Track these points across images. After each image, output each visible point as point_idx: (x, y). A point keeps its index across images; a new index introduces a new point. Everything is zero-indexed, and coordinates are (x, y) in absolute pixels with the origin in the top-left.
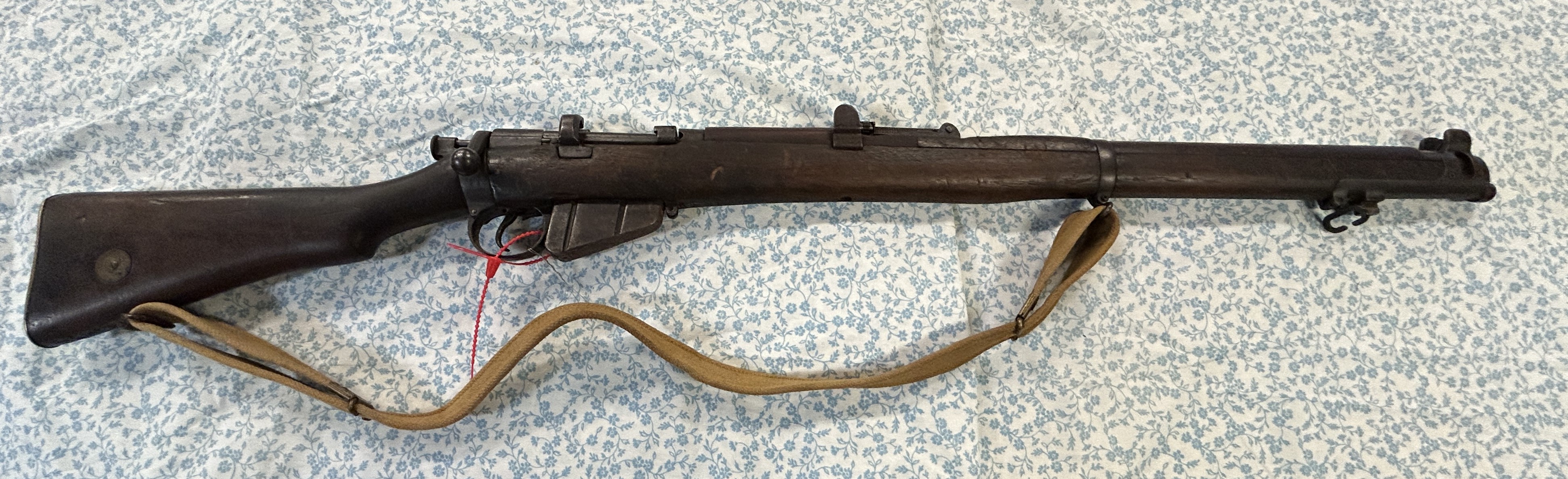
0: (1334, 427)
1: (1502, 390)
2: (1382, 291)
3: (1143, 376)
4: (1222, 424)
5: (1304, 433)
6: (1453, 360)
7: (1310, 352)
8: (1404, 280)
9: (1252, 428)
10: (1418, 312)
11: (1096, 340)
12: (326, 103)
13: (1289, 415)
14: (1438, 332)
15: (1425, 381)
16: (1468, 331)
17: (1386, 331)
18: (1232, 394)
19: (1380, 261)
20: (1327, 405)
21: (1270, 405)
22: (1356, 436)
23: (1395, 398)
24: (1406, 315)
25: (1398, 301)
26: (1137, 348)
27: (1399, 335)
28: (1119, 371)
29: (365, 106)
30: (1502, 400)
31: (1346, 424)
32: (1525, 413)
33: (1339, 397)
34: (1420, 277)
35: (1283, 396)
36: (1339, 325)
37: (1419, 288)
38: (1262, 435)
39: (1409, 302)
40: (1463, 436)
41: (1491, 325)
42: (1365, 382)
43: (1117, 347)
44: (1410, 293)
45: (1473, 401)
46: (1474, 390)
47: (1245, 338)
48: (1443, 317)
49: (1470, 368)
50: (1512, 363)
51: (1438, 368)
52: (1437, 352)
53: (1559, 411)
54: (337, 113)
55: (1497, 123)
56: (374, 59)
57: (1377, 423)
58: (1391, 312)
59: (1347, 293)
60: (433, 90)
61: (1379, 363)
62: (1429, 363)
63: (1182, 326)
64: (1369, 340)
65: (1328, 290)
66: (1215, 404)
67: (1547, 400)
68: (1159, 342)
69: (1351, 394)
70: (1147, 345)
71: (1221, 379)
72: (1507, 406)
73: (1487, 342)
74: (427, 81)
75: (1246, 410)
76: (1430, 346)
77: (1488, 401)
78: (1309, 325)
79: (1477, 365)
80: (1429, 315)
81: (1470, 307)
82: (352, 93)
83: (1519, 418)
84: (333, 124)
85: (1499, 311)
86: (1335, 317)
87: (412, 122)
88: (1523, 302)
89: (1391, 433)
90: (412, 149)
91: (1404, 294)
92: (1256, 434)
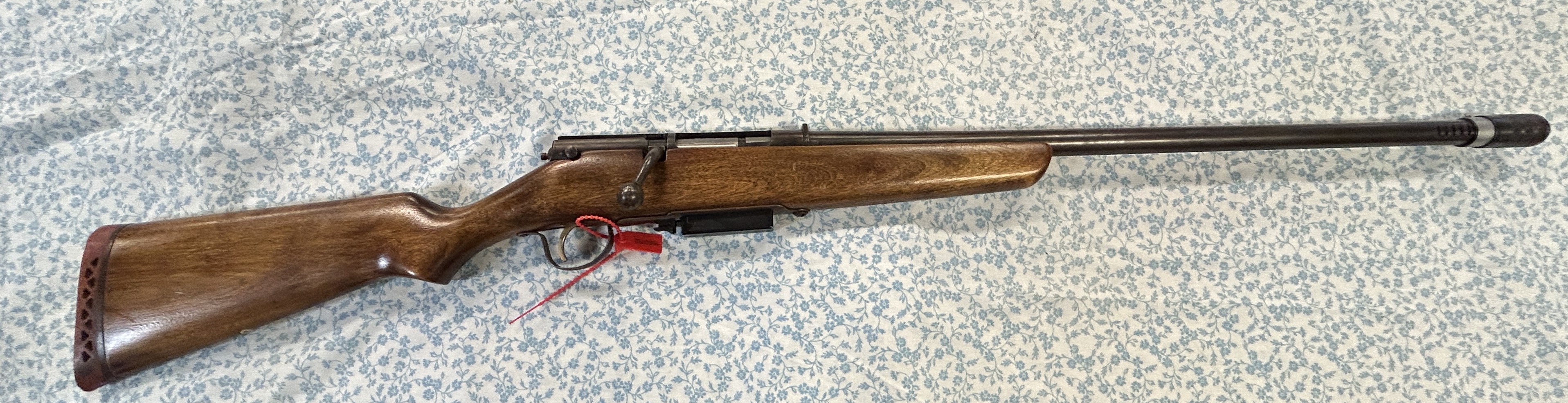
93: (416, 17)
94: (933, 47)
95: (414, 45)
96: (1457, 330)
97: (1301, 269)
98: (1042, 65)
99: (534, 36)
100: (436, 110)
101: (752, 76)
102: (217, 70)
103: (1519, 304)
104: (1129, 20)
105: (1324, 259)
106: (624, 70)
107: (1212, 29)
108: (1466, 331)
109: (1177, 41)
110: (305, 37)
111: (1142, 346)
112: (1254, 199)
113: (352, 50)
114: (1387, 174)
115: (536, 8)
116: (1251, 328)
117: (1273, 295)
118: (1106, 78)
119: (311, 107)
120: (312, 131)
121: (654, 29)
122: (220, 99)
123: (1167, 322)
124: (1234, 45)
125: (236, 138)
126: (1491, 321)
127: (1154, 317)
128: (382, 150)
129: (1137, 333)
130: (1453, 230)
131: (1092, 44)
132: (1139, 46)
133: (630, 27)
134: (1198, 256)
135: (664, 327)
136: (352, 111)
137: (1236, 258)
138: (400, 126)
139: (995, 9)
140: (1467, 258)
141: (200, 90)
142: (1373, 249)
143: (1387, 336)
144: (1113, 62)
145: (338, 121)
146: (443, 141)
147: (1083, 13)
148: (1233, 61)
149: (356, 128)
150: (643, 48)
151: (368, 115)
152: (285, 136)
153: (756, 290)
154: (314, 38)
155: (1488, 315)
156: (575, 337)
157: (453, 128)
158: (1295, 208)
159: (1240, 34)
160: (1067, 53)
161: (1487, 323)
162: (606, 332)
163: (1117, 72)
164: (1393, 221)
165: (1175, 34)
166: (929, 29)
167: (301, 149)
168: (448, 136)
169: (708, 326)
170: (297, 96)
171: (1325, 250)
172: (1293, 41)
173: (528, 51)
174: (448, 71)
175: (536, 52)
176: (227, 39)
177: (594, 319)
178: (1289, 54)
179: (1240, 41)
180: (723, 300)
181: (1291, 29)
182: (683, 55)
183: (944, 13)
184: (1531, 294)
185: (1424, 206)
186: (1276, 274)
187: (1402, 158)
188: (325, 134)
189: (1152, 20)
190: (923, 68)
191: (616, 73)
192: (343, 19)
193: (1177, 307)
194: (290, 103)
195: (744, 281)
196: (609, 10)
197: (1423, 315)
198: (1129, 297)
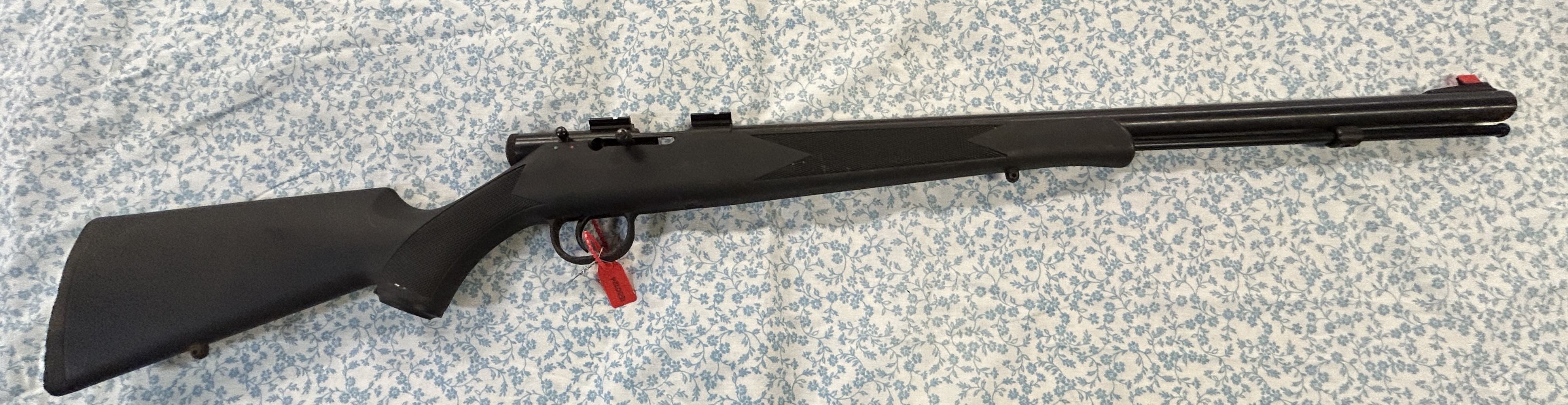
0: (1169, 379)
1: (1352, 335)
2: (1226, 235)
3: (969, 332)
4: (1051, 379)
5: (1135, 386)
6: (1299, 306)
7: (1147, 301)
8: (1249, 222)
9: (1083, 382)
10: (1264, 256)
11: (920, 295)
12: (137, 77)
13: (1121, 368)
14: (1284, 276)
15: (1268, 328)
16: (1317, 274)
17: (1229, 277)
18: (1063, 347)
19: (1225, 204)
20: (1162, 356)
21: (1102, 358)
22: (1193, 387)
23: (1235, 347)
24: (1250, 259)
25: (1242, 244)
26: (964, 302)
27: (1242, 280)
28: (945, 327)
29: (177, 80)
30: (1351, 345)
31: (1182, 375)
32: (1375, 359)
33: (1175, 348)
34: (1267, 219)
35: (1116, 348)
36: (1180, 273)
37: (1264, 231)
38: (1094, 390)
39: (1255, 245)
40: (1307, 385)
41: (1341, 268)
42: (1205, 331)
43: (943, 302)
44: (1256, 236)
45: (1319, 348)
46: (1321, 336)
47: (1080, 288)
48: (1290, 260)
49: (1319, 314)
50: (1364, 306)
51: (1283, 314)
52: (1282, 298)
53: (1414, 357)
54: (149, 87)
55: (1360, 52)
56: (186, 30)
57: (1215, 374)
58: (1235, 257)
59: (1188, 238)
60: (244, 62)
61: (1220, 311)
62: (1273, 308)
63: (1012, 277)
64: (1211, 287)
65: (1168, 236)
66: (1044, 358)
67: (1401, 345)
68: (989, 295)
69: (1189, 345)
70: (975, 299)
71: (1053, 332)
72: (1356, 352)
73: (1336, 285)
74: (238, 52)
75: (1078, 364)
76: (1276, 292)
77: (1336, 347)
78: (1147, 273)
79: (1325, 309)
80: (1275, 259)
81: (1320, 248)
82: (164, 67)
83: (1369, 365)
84: (145, 99)
85: (1351, 251)
86: (1175, 264)
87: (221, 95)
88: (1380, 242)
89: (1230, 384)
90: (222, 122)
91: (1249, 239)
92: (1087, 388)
93: (249, 47)
94: (793, 68)
95: (244, 77)
96: (1381, 384)
97: (1198, 312)
98: (911, 85)
99: (370, 64)
100: (264, 144)
101: (597, 106)
102: (38, 105)
103: (1455, 354)
104: (1011, 35)
105: (1226, 300)
106: (462, 98)
107: (1107, 42)
108: (1394, 384)
109: (1067, 57)
110: (134, 69)
111: (1010, 396)
112: (1146, 232)
113: (181, 83)
114: (1303, 205)
115: (372, 36)
116: (1139, 378)
117: (1164, 340)
118: (983, 99)
119: (135, 143)
120: (135, 168)
121: (494, 54)
122: (39, 137)
123: (1041, 370)
124: (1132, 60)
125: (57, 176)
126: (1424, 374)
127: (1026, 363)
128: (206, 187)
129: (1007, 381)
130: (1378, 270)
131: (969, 62)
132: (1020, 65)
133: (470, 52)
134: (1078, 295)
135: (494, 376)
136: (178, 147)
137: (1123, 297)
138: (226, 162)
139: (863, 26)
140: (1394, 302)
141: (19, 126)
142: (1283, 290)
143: (1295, 390)
144: (992, 81)
145: (162, 158)
146: (270, 178)
147: (960, 27)
148: (1129, 79)
149: (180, 165)
150: (483, 74)
151: (194, 151)
152: (107, 174)
153: (594, 336)
154: (142, 70)
155: (1418, 366)
156: (400, 387)
157: (281, 163)
158: (1194, 243)
159: (1139, 49)
160: (941, 72)
161: (1419, 377)
162: (432, 381)
163: (996, 93)
164: (1308, 259)
165: (1064, 50)
166: (789, 49)
167: (121, 187)
168: (275, 172)
169: (540, 375)
170: (124, 132)
171: (1226, 291)
172: (1200, 55)
173: (363, 79)
174: (279, 104)
175: (371, 81)
176: (49, 72)
177: (421, 367)
178: (1195, 69)
179: (1139, 57)
180: (557, 347)
181: (1199, 41)
182: (524, 81)
183: (807, 31)
184: (1468, 343)
185: (1346, 241)
186: (1169, 317)
187: (1321, 187)
188: (148, 171)
189: (1038, 34)
190: (780, 91)
191: (454, 102)
192: (172, 50)
193: (1052, 353)
194: (116, 139)
195: (582, 325)
196: (449, 35)
197: (1340, 366)
198: (999, 341)
